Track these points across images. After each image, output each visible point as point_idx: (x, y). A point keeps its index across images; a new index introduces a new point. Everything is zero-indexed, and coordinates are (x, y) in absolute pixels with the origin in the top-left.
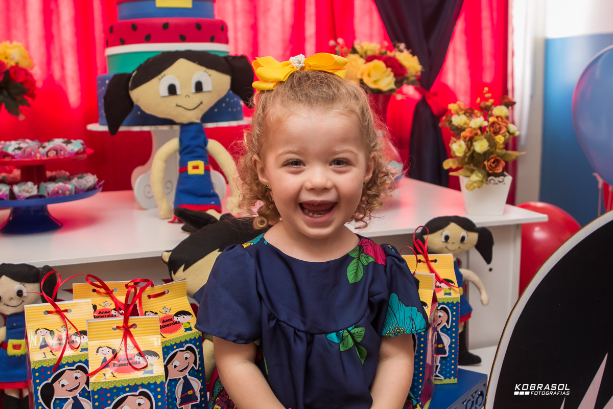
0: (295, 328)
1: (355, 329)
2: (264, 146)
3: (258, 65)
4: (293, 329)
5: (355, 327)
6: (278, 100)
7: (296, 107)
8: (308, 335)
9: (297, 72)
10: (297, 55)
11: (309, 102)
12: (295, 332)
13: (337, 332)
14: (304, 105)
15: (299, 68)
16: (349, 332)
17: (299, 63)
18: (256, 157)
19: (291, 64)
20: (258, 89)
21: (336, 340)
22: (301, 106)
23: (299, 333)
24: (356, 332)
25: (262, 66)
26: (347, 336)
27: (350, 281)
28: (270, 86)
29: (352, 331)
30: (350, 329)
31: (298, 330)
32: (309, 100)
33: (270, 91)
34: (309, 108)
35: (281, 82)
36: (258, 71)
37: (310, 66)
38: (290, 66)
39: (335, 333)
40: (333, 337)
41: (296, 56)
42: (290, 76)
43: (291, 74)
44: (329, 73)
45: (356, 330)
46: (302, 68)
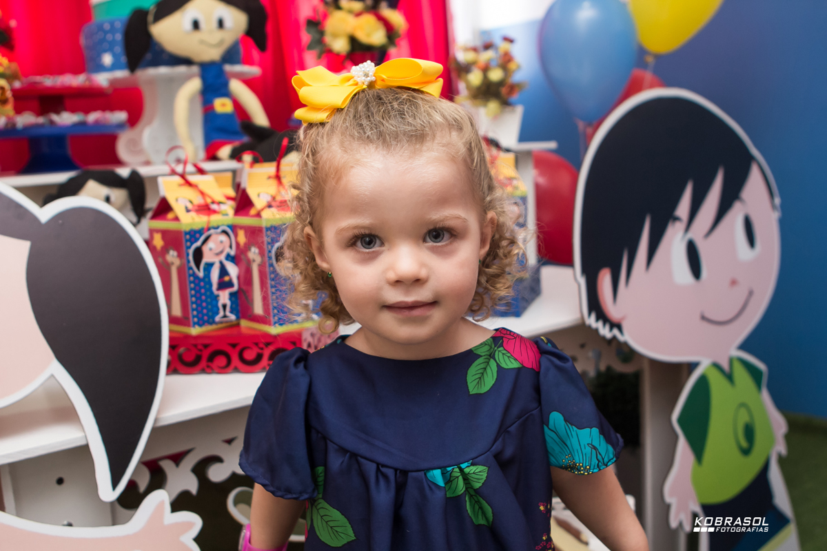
0: (378, 464)
1: (472, 467)
2: (318, 212)
3: (303, 84)
4: (374, 466)
5: (473, 464)
6: (336, 140)
7: (363, 151)
8: (398, 472)
9: (363, 91)
10: (362, 62)
11: (384, 141)
12: (378, 469)
13: (443, 468)
14: (377, 148)
15: (366, 83)
16: (461, 470)
17: (366, 75)
18: (308, 230)
19: (353, 78)
20: (305, 122)
21: (440, 482)
22: (372, 147)
23: (384, 470)
24: (472, 472)
25: (308, 85)
26: (458, 477)
27: (470, 390)
28: (322, 116)
29: (467, 470)
30: (463, 466)
31: (384, 466)
32: (384, 139)
33: (323, 124)
34: (385, 152)
35: (339, 110)
36: (303, 93)
37: (383, 80)
38: (351, 82)
39: (440, 470)
40: (437, 475)
41: (361, 65)
42: (353, 98)
43: (355, 95)
44: (414, 90)
45: (473, 469)
46: (371, 85)
